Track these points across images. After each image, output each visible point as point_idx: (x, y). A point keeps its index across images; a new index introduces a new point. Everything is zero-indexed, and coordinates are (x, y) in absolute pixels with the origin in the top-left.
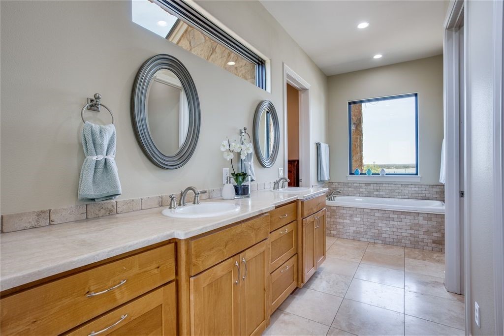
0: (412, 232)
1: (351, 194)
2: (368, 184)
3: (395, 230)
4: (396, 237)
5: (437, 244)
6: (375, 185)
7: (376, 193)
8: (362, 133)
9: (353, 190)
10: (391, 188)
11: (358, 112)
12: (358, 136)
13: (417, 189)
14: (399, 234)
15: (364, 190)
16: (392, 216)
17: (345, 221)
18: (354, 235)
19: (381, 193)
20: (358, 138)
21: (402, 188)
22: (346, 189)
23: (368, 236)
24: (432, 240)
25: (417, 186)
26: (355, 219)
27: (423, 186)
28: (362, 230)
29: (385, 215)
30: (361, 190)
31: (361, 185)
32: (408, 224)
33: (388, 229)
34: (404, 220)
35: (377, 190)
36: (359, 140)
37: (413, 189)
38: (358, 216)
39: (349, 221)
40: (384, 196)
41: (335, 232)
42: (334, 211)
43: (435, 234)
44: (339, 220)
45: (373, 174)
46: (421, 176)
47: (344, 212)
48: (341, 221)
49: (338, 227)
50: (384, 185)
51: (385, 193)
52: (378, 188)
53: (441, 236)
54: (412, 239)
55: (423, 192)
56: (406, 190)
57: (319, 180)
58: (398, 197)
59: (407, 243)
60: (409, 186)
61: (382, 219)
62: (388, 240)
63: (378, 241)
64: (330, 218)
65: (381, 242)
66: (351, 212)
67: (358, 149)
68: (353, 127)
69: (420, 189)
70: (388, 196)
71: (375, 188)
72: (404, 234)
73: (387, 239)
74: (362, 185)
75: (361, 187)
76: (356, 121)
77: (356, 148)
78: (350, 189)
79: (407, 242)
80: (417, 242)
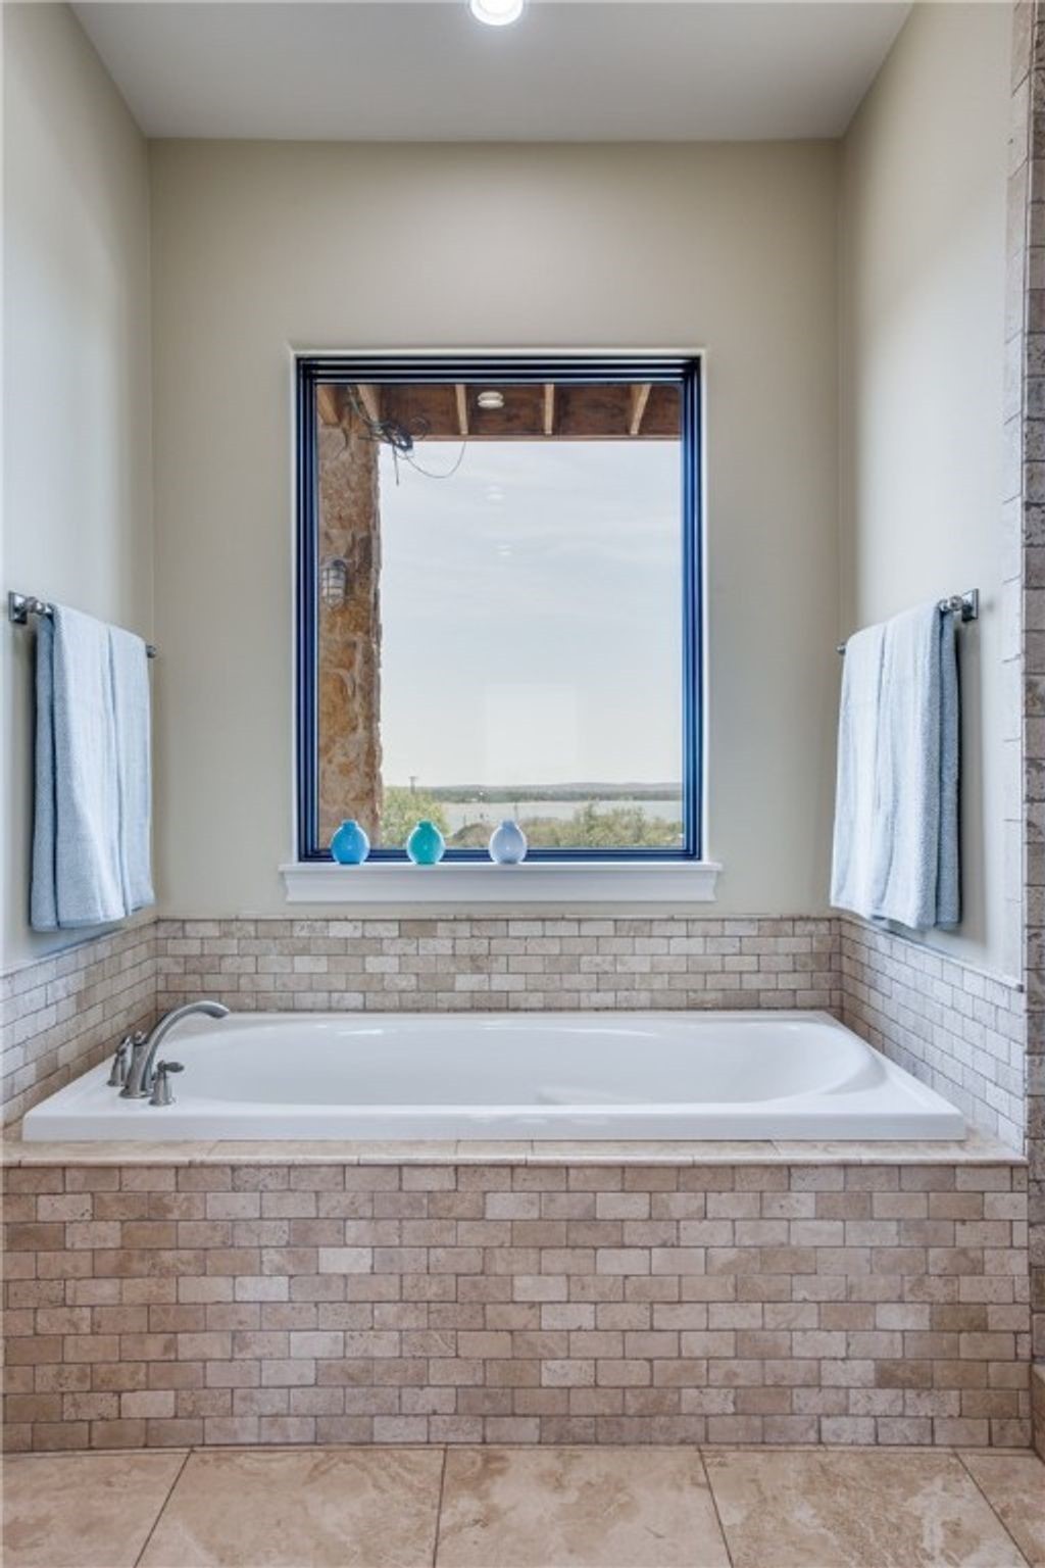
0: (745, 1317)
1: (307, 999)
2: (418, 926)
3: (631, 1314)
4: (637, 1373)
5: (905, 1385)
6: (464, 929)
7: (466, 982)
8: (376, 620)
9: (321, 965)
10: (554, 948)
11: (355, 502)
12: (359, 637)
13: (696, 946)
14: (660, 1345)
15: (389, 964)
16: (611, 1205)
17: (251, 1288)
18: (319, 1400)
19: (500, 982)
20: (354, 645)
21: (618, 945)
22: (274, 963)
23: (429, 1398)
24: (870, 1364)
25: (698, 928)
26: (336, 1260)
27: (730, 928)
28: (384, 1347)
29: (563, 1205)
30: (373, 964)
31: (372, 930)
32: (723, 1256)
33: (584, 1316)
34: (693, 1231)
35: (476, 964)
36: (359, 657)
37: (679, 946)
38: (353, 1229)
39: (277, 1288)
40: (515, 999)
41: (156, 1403)
42: (155, 1210)
43: (892, 1317)
44: (194, 1289)
45: (449, 856)
46: (718, 866)
47: (243, 1204)
48: (217, 1288)
49: (188, 1346)
50: (516, 929)
51: (518, 982)
52: (481, 947)
53: (925, 1324)
54: (747, 1371)
55: (733, 963)
56: (638, 957)
57: (45, 918)
58: (597, 999)
59: (715, 1408)
60: (657, 929)
61: (534, 1238)
62: (582, 1403)
63: (508, 1427)
64: (121, 1273)
65: (530, 1428)
66: (298, 1206)
67: (356, 706)
68: (329, 585)
69: (712, 947)
70: (536, 1000)
71: (463, 947)
72: (695, 1344)
73: (578, 1397)
74: (380, 930)
75: (377, 946)
76: (350, 553)
77: (345, 699)
78: (303, 964)
79: (718, 1402)
80: (781, 1389)
